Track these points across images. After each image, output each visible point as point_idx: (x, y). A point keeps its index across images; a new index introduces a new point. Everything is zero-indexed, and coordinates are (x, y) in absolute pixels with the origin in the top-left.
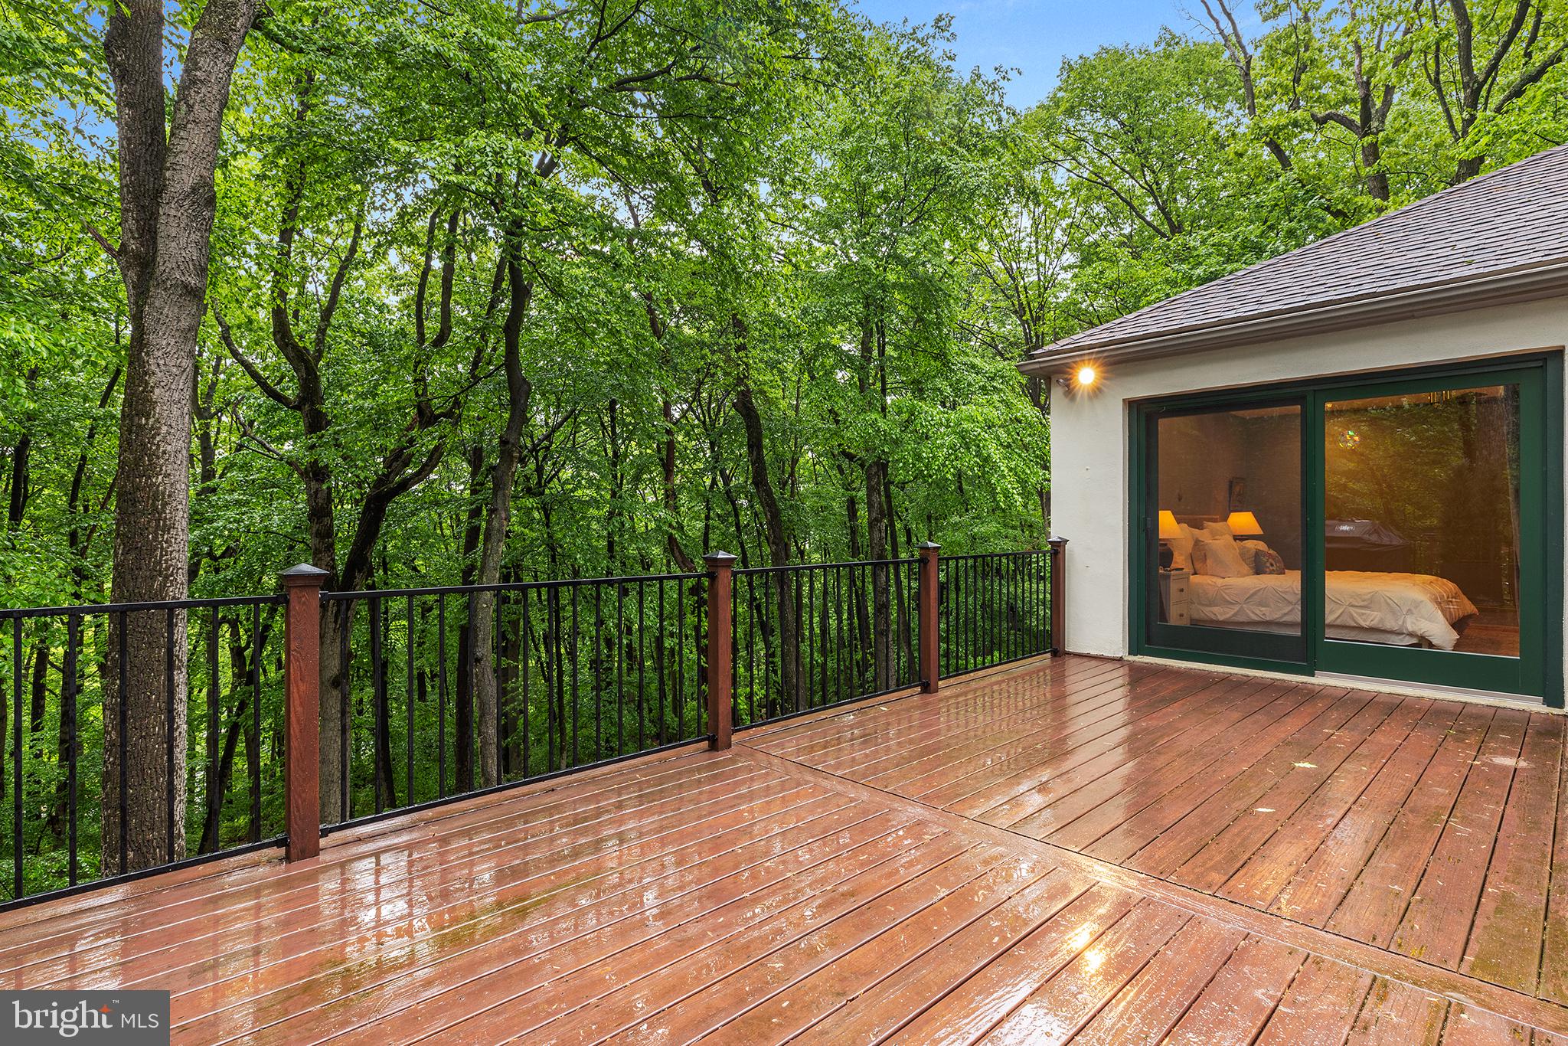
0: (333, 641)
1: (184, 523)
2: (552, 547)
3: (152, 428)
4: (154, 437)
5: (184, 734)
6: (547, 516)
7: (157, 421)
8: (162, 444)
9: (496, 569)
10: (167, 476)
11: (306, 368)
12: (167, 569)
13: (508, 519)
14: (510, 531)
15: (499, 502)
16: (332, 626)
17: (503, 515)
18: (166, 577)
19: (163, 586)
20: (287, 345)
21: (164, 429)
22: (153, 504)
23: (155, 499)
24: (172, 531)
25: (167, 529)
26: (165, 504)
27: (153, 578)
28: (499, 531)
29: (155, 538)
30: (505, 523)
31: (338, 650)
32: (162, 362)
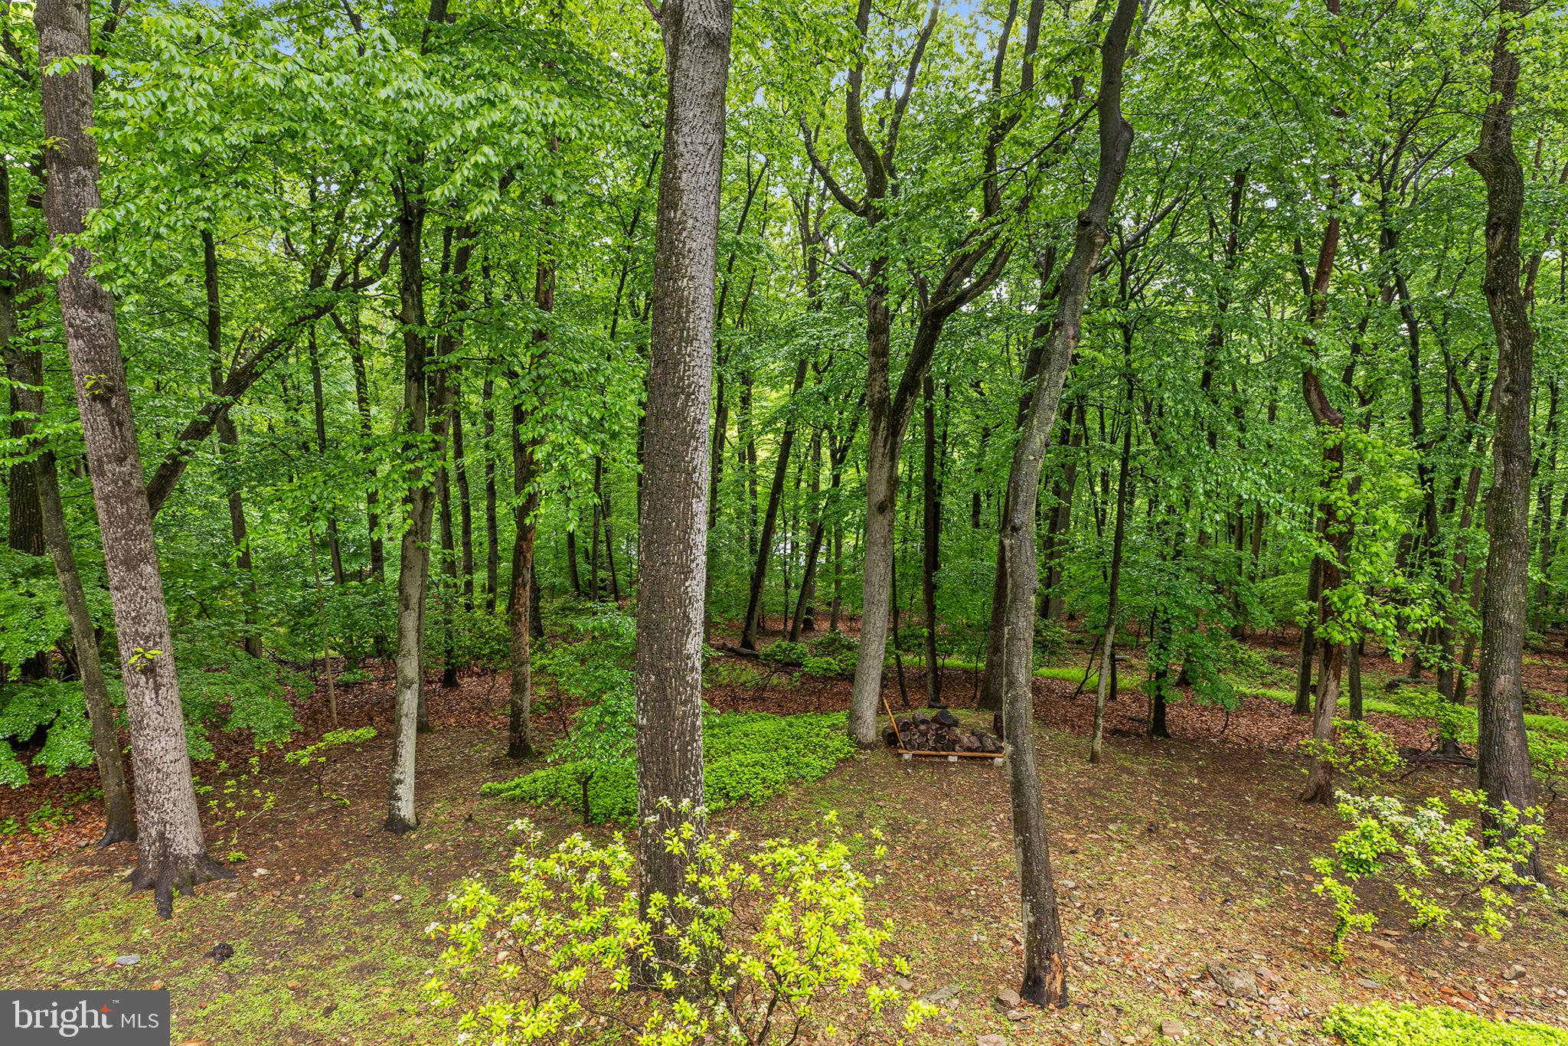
0: (881, 466)
1: (708, 335)
2: (1129, 377)
3: (679, 223)
4: (680, 234)
5: (703, 565)
6: (1128, 338)
7: (684, 213)
8: (688, 241)
9: (1052, 409)
10: (692, 278)
11: (875, 167)
12: (689, 386)
13: (1077, 338)
14: (1078, 355)
15: (1068, 312)
16: (881, 450)
17: (1071, 332)
18: (688, 396)
19: (685, 406)
20: (857, 141)
21: (691, 222)
22: (678, 312)
23: (680, 306)
24: (695, 344)
25: (690, 341)
26: (689, 312)
27: (676, 395)
28: (1062, 355)
29: (680, 349)
30: (1072, 343)
31: (885, 476)
32: (689, 140)
